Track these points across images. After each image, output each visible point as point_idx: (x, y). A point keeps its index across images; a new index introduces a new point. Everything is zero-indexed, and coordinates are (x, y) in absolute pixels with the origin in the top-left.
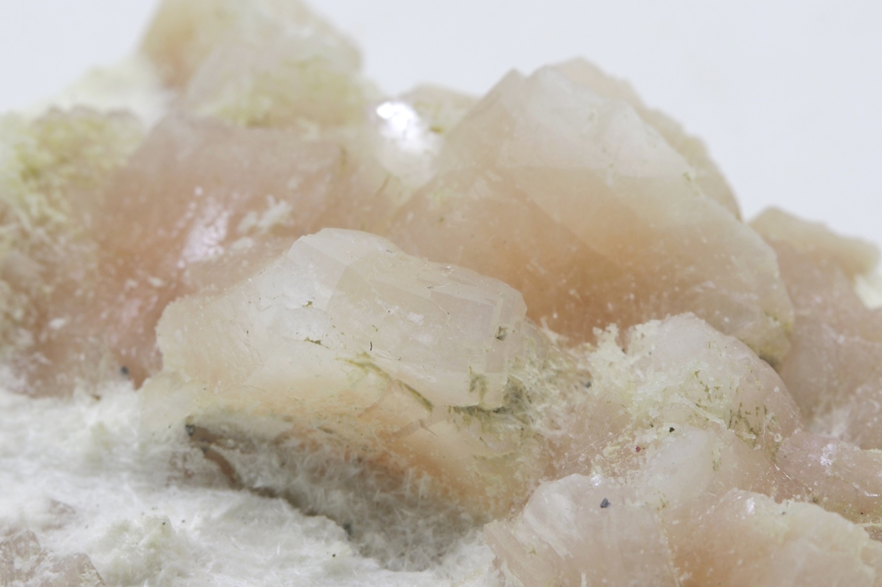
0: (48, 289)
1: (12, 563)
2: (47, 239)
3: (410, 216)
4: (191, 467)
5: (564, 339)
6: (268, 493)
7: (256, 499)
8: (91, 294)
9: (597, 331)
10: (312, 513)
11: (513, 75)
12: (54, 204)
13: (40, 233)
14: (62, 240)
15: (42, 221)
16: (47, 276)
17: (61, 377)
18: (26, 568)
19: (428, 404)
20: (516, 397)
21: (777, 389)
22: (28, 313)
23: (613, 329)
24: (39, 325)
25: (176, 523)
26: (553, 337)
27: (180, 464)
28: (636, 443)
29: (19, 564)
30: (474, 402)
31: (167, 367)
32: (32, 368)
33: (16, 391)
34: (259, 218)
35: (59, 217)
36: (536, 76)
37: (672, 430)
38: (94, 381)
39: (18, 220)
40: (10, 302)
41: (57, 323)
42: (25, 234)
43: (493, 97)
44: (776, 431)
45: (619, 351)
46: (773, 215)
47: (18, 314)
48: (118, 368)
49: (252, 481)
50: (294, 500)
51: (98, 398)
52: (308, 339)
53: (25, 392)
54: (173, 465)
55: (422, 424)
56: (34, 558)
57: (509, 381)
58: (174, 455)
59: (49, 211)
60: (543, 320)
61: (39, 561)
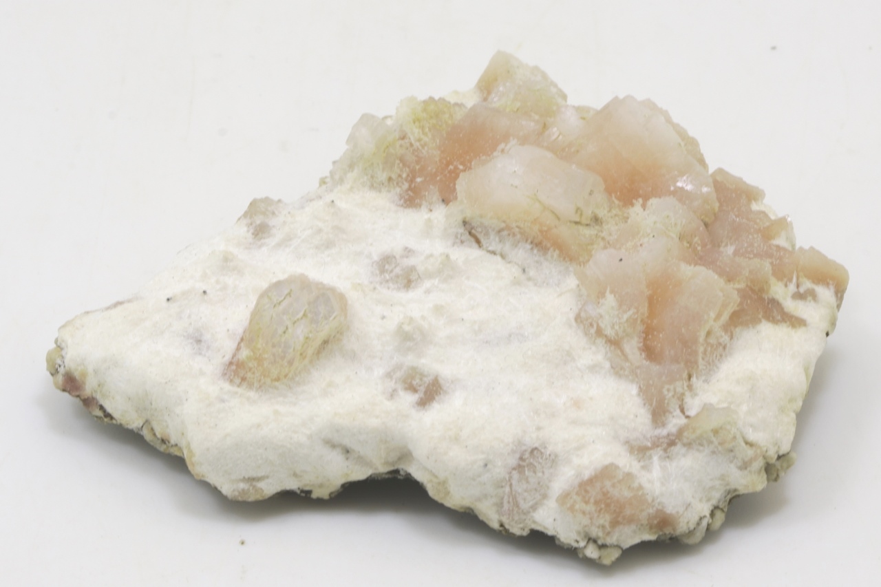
0: (417, 167)
1: (385, 266)
2: (420, 148)
3: (567, 149)
4: (463, 238)
5: (621, 204)
6: (494, 253)
7: (488, 255)
8: (434, 170)
9: (634, 201)
10: (510, 262)
11: (616, 98)
12: (425, 134)
13: (417, 144)
14: (426, 148)
15: (419, 140)
16: (418, 162)
17: (417, 201)
18: (390, 269)
19: (559, 219)
20: (596, 220)
21: (701, 229)
22: (408, 175)
23: (640, 200)
24: (412, 181)
25: (453, 257)
26: (617, 202)
27: (459, 236)
28: (641, 242)
29: (387, 267)
30: (578, 220)
31: (459, 198)
32: (407, 197)
33: (397, 205)
34: (506, 146)
35: (425, 139)
36: (625, 99)
37: (654, 236)
38: (431, 204)
39: (410, 139)
40: (401, 170)
41: (419, 180)
42: (411, 145)
43: (606, 107)
44: (698, 245)
45: (642, 210)
46: (720, 171)
47: (404, 175)
48: (441, 200)
49: (487, 247)
50: (503, 256)
51: (431, 211)
52: (512, 185)
53: (402, 206)
54: (456, 237)
55: (556, 227)
56: (393, 266)
57: (592, 212)
58: (457, 233)
59: (422, 137)
60: (613, 195)
61: (395, 267)
